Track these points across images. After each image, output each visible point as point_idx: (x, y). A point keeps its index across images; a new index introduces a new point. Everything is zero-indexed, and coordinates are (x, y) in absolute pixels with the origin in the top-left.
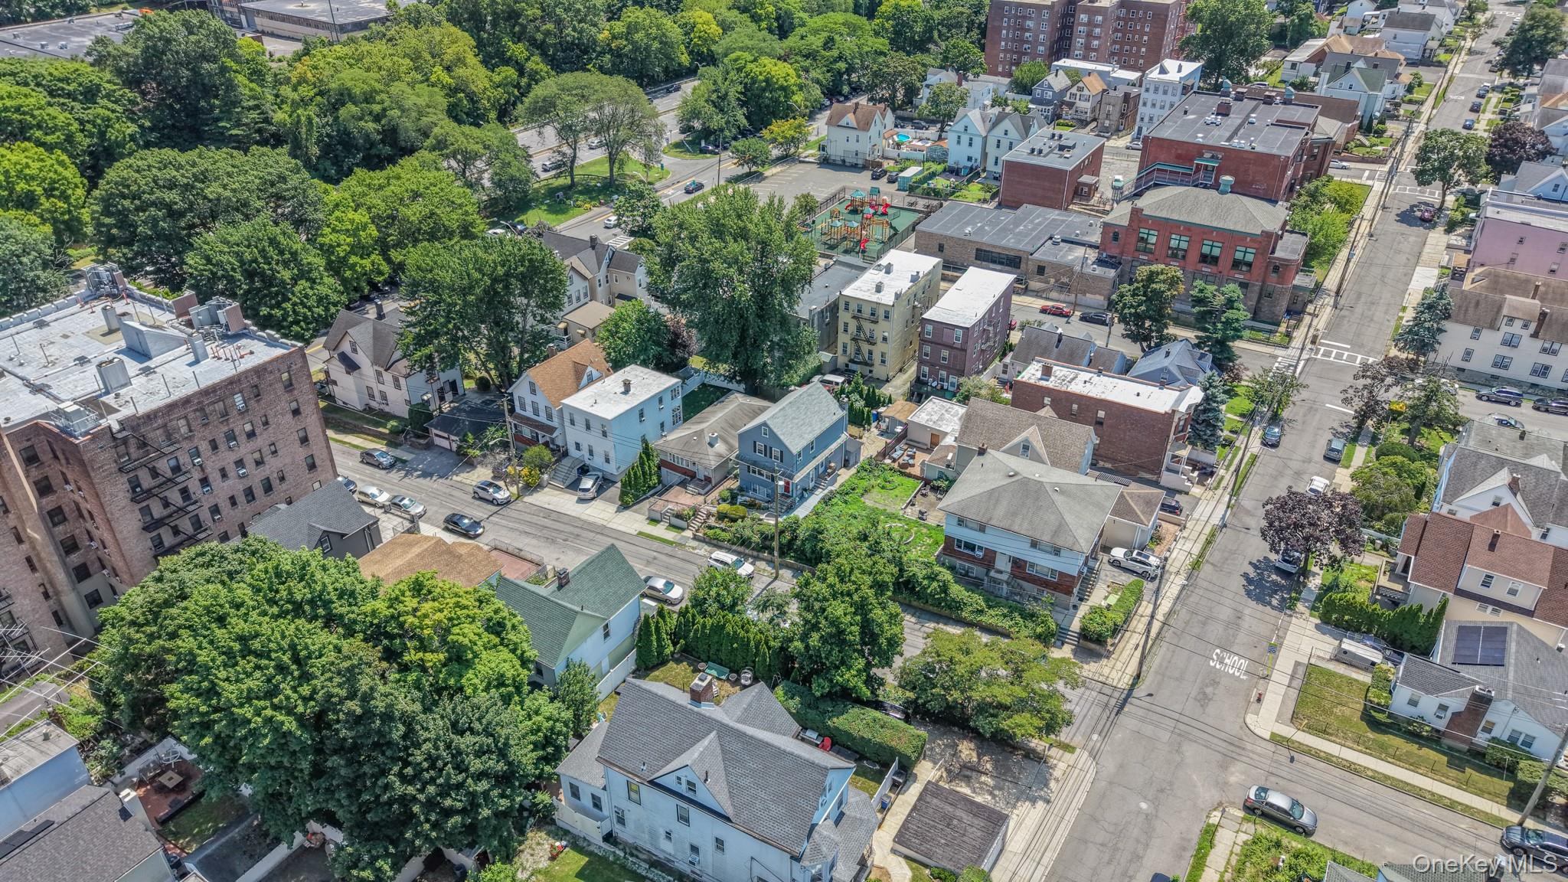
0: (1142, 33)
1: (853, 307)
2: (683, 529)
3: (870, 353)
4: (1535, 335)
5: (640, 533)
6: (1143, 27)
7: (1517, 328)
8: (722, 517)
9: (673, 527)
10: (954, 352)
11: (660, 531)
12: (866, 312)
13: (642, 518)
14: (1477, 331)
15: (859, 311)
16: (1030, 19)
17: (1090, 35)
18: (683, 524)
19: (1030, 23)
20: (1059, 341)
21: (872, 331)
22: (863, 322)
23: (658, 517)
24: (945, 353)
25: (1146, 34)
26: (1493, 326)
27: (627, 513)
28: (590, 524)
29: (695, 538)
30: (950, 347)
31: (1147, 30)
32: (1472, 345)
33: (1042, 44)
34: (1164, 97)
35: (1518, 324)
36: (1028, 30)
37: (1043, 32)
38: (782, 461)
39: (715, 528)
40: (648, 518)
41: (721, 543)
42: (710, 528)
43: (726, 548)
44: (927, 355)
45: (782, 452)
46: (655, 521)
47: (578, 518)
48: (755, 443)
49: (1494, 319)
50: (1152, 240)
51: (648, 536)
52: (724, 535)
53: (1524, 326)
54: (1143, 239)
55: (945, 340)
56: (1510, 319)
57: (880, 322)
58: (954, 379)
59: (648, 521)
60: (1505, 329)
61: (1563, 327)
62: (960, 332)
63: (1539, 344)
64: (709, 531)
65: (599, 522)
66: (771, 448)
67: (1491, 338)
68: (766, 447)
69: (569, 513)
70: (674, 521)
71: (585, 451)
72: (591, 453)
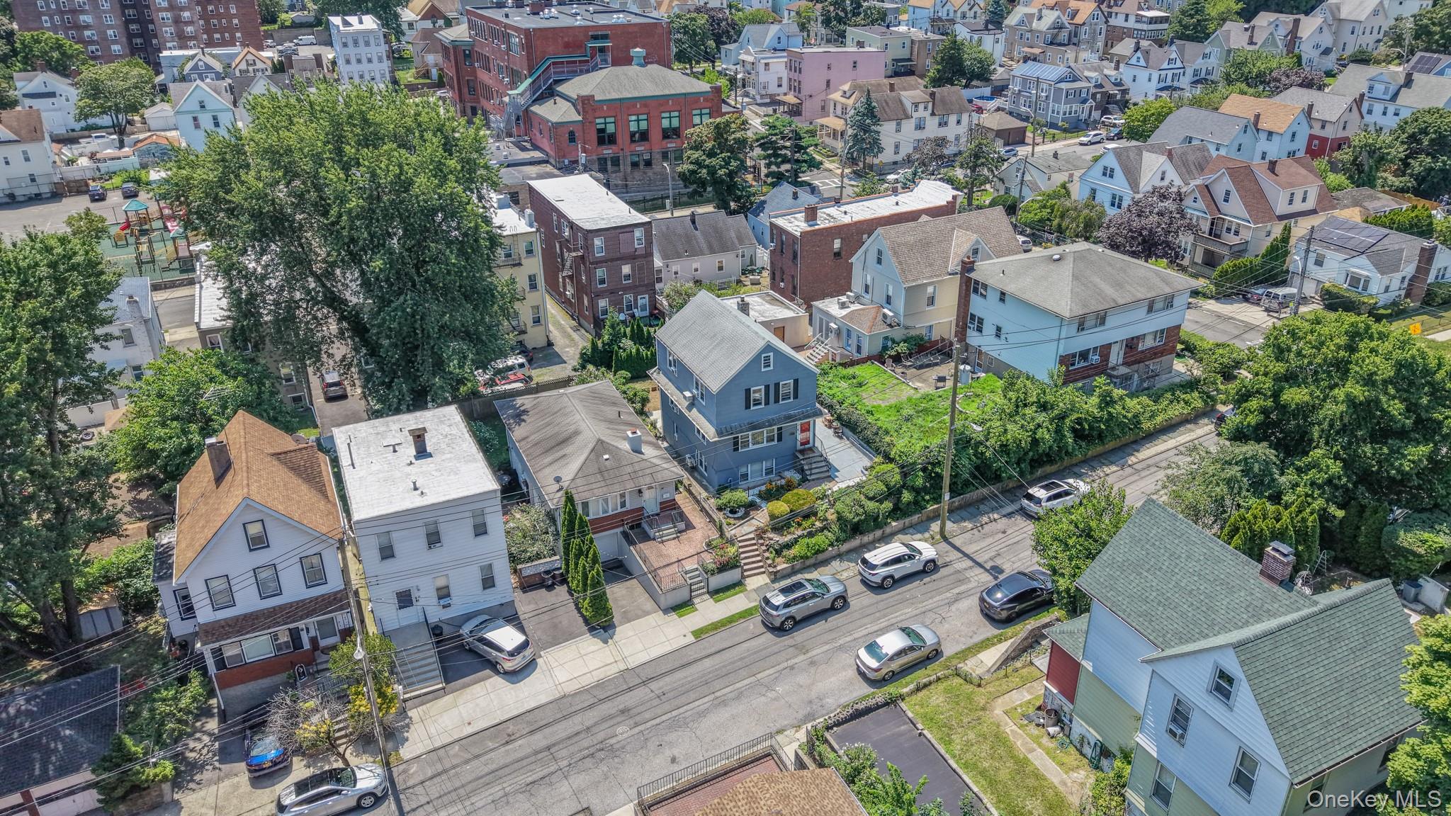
0: (230, 17)
2: (740, 583)
4: (933, 114)
5: (698, 634)
6: (227, 9)
7: (921, 113)
8: (780, 525)
9: (716, 593)
10: (639, 262)
11: (709, 611)
14: (899, 124)
16: (83, 12)
17: (177, 21)
18: (731, 576)
19: (85, 18)
20: (693, 222)
23: (683, 595)
24: (626, 269)
25: (234, 16)
26: (908, 117)
28: (600, 685)
29: (776, 577)
30: (632, 257)
31: (234, 11)
32: (899, 137)
33: (115, 42)
35: (921, 107)
36: (87, 27)
37: (110, 27)
38: (796, 397)
39: (796, 541)
40: (666, 611)
41: (821, 557)
42: (788, 546)
43: (834, 558)
44: (602, 282)
45: (796, 382)
46: (682, 606)
47: (564, 696)
48: (748, 391)
49: (904, 110)
50: (611, 129)
51: (716, 627)
52: (820, 539)
53: (926, 108)
54: (601, 131)
55: (624, 250)
56: (916, 105)
57: (523, 261)
58: (643, 300)
59: (674, 616)
60: (915, 115)
61: (943, 101)
62: (638, 233)
63: (936, 120)
64: (794, 551)
65: (613, 670)
66: (777, 385)
67: (908, 126)
68: (767, 387)
69: (533, 704)
70: (717, 581)
71: (426, 598)
72: (444, 592)
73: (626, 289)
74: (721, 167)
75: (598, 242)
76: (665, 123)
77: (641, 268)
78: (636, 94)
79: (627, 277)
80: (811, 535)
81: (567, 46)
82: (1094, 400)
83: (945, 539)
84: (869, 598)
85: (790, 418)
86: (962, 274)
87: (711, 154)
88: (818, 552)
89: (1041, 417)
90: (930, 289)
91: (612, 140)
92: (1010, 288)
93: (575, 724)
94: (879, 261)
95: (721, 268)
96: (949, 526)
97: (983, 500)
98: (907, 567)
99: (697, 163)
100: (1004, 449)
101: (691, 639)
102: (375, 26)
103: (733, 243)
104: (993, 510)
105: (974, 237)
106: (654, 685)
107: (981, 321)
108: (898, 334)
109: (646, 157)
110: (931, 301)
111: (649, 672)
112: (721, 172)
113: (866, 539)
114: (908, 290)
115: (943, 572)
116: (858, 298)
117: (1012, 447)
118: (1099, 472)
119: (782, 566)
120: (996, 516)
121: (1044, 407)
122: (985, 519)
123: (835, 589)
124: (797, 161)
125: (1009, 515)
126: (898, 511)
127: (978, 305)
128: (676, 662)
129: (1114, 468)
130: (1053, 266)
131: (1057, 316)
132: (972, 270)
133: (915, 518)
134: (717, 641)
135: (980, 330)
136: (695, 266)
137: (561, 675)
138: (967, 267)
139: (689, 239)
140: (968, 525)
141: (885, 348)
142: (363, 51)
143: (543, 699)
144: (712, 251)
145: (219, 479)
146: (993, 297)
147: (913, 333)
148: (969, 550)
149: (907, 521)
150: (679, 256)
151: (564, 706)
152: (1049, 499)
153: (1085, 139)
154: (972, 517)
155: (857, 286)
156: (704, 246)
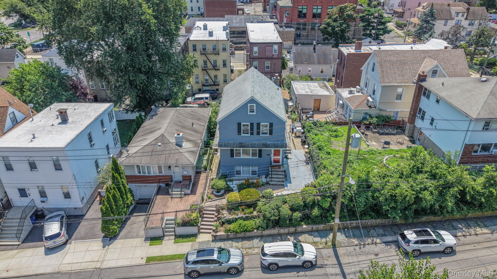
1: (199, 47)
2: (195, 236)
3: (216, 77)
4: (466, 19)
5: (150, 260)
7: (460, 18)
9: (179, 237)
10: (274, 61)
12: (209, 48)
13: (139, 241)
14: (446, 22)
15: (204, 49)
18: (191, 230)
20: (315, 49)
21: (215, 61)
22: (209, 56)
23: (159, 233)
24: (267, 63)
26: (452, 19)
27: (118, 243)
29: (216, 239)
30: (271, 58)
35: (460, 15)
38: (271, 133)
39: (236, 220)
40: (146, 239)
41: (248, 234)
42: (229, 222)
43: (257, 237)
45: (271, 125)
46: (156, 239)
47: (59, 273)
48: (239, 124)
49: (451, 16)
50: (304, 11)
51: (163, 258)
52: (250, 224)
53: (463, 16)
54: (300, 12)
55: (268, 54)
56: (458, 13)
57: (220, 53)
59: (148, 243)
60: (456, 18)
61: (474, 13)
62: (276, 47)
64: (232, 226)
66: (259, 125)
67: (451, 23)
68: (252, 124)
69: (42, 271)
70: (181, 230)
71: (34, 195)
72: (43, 194)
74: (338, 27)
75: (256, 49)
77: (275, 64)
79: (268, 67)
80: (247, 219)
82: (481, 180)
83: (334, 246)
84: (259, 273)
85: (266, 146)
86: (417, 83)
87: (335, 20)
88: (246, 231)
89: (430, 183)
90: (400, 90)
91: (305, 15)
92: (443, 94)
94: (373, 70)
95: (322, 72)
96: (340, 237)
97: (374, 227)
98: (290, 261)
99: (328, 24)
100: (393, 197)
101: (144, 262)
103: (331, 60)
104: (378, 236)
105: (435, 63)
107: (424, 113)
108: (373, 112)
109: (318, 25)
110: (399, 97)
112: (336, 29)
113: (282, 231)
114: (383, 87)
115: (317, 271)
116: (361, 91)
117: (399, 199)
118: (472, 231)
119: (221, 233)
120: (378, 241)
121: (434, 176)
122: (370, 241)
123: (234, 261)
124: (379, 29)
125: (387, 243)
126: (306, 218)
127: (424, 103)
129: (485, 231)
130: (479, 85)
131: (467, 116)
132: (424, 80)
133: (321, 227)
135: (423, 118)
136: (310, 69)
137: (67, 259)
138: (422, 78)
139: (310, 56)
140: (355, 241)
141: (365, 119)
144: (319, 63)
146: (433, 99)
147: (384, 114)
148: (343, 260)
149: (315, 227)
150: (302, 63)
152: (417, 242)
154: (359, 237)
155: (362, 83)
156: (316, 60)
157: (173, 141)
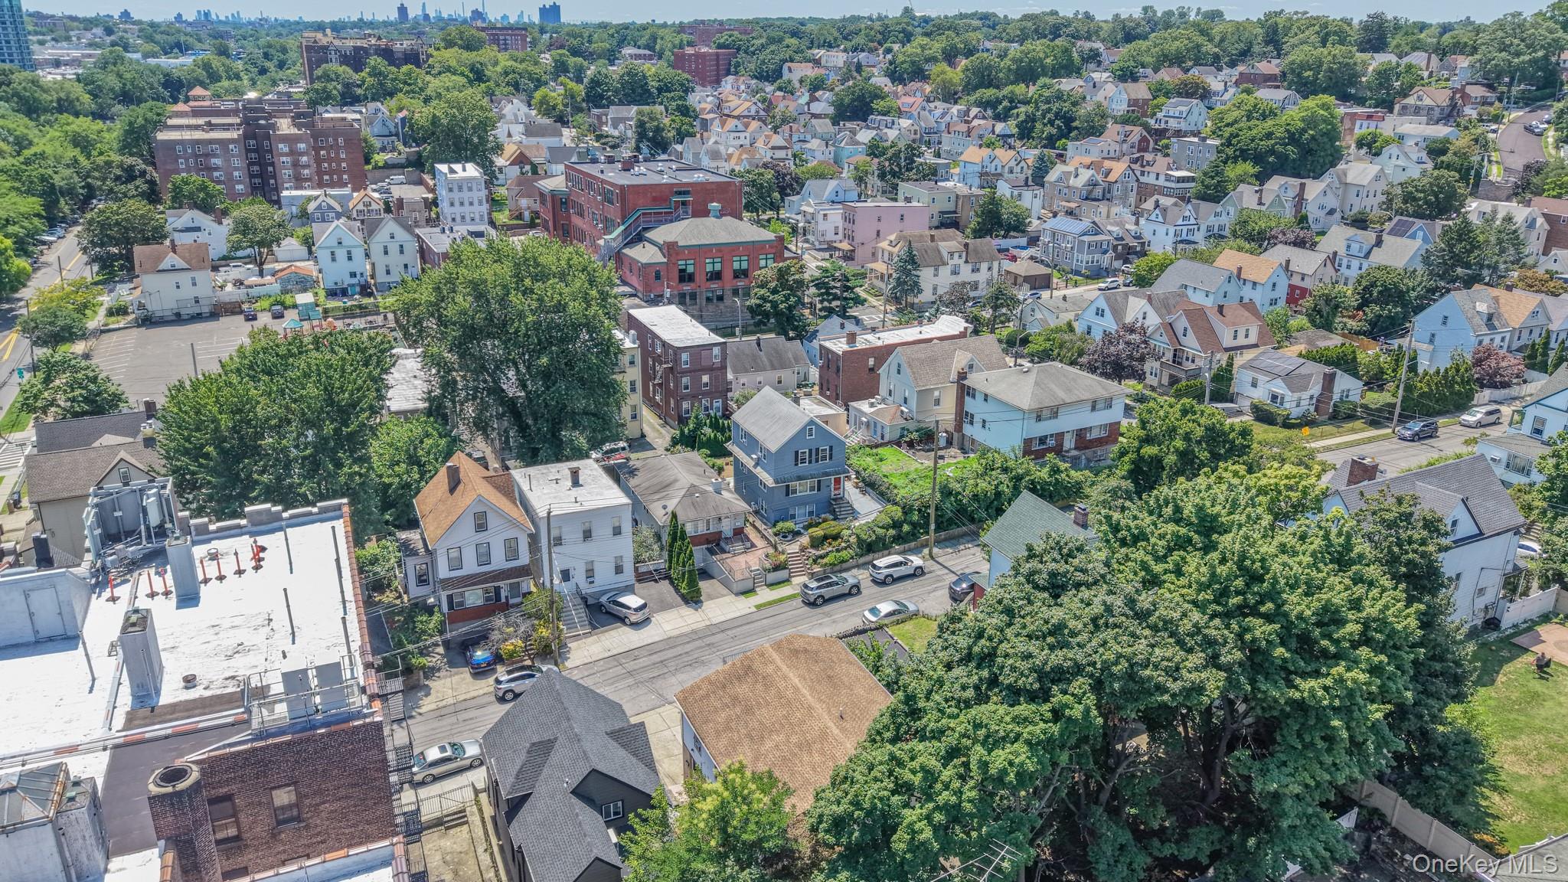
0: (339, 161)
2: (788, 580)
4: (966, 262)
5: (759, 607)
6: (337, 154)
7: (956, 260)
8: (816, 543)
11: (765, 595)
13: (730, 598)
14: (936, 270)
16: (215, 156)
17: (296, 165)
18: (782, 574)
19: (216, 161)
20: (759, 344)
23: (749, 585)
24: (705, 379)
25: (343, 160)
26: (945, 264)
27: (707, 604)
28: (694, 632)
30: (710, 369)
31: (343, 156)
32: (936, 281)
33: (239, 182)
34: (470, 194)
35: (956, 255)
36: (217, 169)
37: (236, 169)
38: (831, 459)
39: (827, 554)
40: (737, 594)
41: (844, 565)
42: (822, 557)
43: (853, 567)
44: (686, 388)
45: (831, 448)
46: (748, 592)
47: (670, 637)
48: (797, 453)
49: (941, 258)
50: (690, 269)
51: (771, 604)
52: (844, 554)
53: (960, 256)
54: (682, 271)
55: (705, 363)
56: (952, 254)
57: (628, 370)
58: (718, 403)
59: (742, 597)
60: (951, 262)
61: (976, 251)
62: (716, 351)
63: (969, 267)
64: (826, 560)
65: (703, 624)
66: (817, 450)
67: (945, 272)
68: (810, 451)
70: (772, 577)
71: (579, 577)
72: (590, 574)
73: (705, 394)
74: (783, 302)
75: (685, 356)
76: (736, 266)
77: (716, 378)
78: (712, 242)
79: (706, 385)
80: (838, 551)
81: (655, 199)
82: (1046, 469)
83: (932, 558)
84: (876, 589)
85: (827, 474)
86: (958, 382)
87: (774, 292)
88: (843, 562)
89: (1003, 477)
90: (936, 393)
91: (691, 278)
92: (990, 391)
93: (679, 650)
94: (899, 372)
95: (780, 382)
96: (935, 550)
97: (961, 534)
98: (903, 570)
99: (763, 298)
100: (976, 498)
101: (753, 610)
102: (476, 174)
103: (790, 362)
105: (970, 355)
106: (729, 632)
107: (972, 416)
108: (912, 426)
109: (719, 293)
110: (937, 402)
111: (725, 626)
112: (782, 306)
113: (876, 552)
114: (919, 392)
115: (927, 575)
116: (884, 400)
117: (982, 496)
119: (817, 569)
121: (1005, 470)
122: (961, 547)
123: (852, 581)
124: (846, 299)
126: (899, 539)
127: (970, 405)
128: (744, 621)
130: (1022, 376)
131: (1020, 409)
132: (965, 378)
133: (913, 544)
134: (771, 611)
135: (972, 423)
136: (758, 379)
137: (667, 627)
138: (962, 376)
139: (754, 358)
140: (950, 550)
141: (902, 436)
142: (466, 195)
143: (657, 639)
144: (774, 368)
145: (452, 490)
146: (979, 397)
147: (923, 425)
148: (948, 564)
149: (906, 545)
150: (746, 371)
151: (670, 642)
153: (1103, 285)
154: (953, 546)
155: (883, 390)
156: (767, 364)
157: (710, 489)
